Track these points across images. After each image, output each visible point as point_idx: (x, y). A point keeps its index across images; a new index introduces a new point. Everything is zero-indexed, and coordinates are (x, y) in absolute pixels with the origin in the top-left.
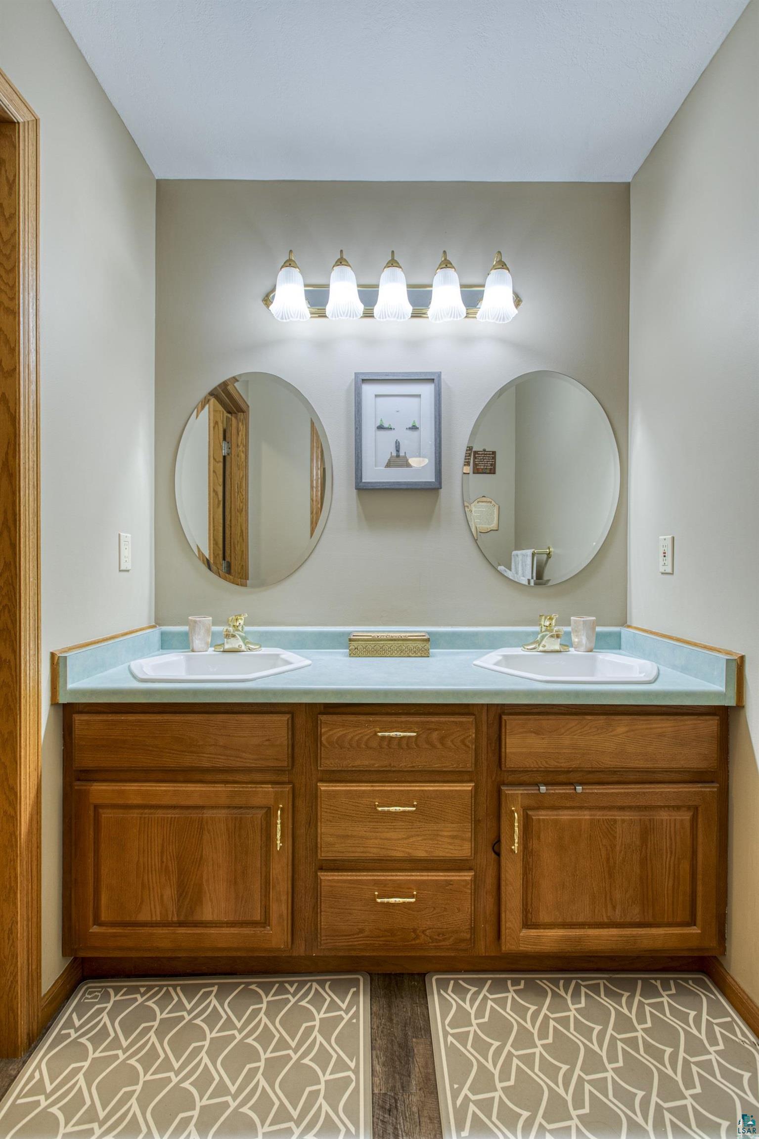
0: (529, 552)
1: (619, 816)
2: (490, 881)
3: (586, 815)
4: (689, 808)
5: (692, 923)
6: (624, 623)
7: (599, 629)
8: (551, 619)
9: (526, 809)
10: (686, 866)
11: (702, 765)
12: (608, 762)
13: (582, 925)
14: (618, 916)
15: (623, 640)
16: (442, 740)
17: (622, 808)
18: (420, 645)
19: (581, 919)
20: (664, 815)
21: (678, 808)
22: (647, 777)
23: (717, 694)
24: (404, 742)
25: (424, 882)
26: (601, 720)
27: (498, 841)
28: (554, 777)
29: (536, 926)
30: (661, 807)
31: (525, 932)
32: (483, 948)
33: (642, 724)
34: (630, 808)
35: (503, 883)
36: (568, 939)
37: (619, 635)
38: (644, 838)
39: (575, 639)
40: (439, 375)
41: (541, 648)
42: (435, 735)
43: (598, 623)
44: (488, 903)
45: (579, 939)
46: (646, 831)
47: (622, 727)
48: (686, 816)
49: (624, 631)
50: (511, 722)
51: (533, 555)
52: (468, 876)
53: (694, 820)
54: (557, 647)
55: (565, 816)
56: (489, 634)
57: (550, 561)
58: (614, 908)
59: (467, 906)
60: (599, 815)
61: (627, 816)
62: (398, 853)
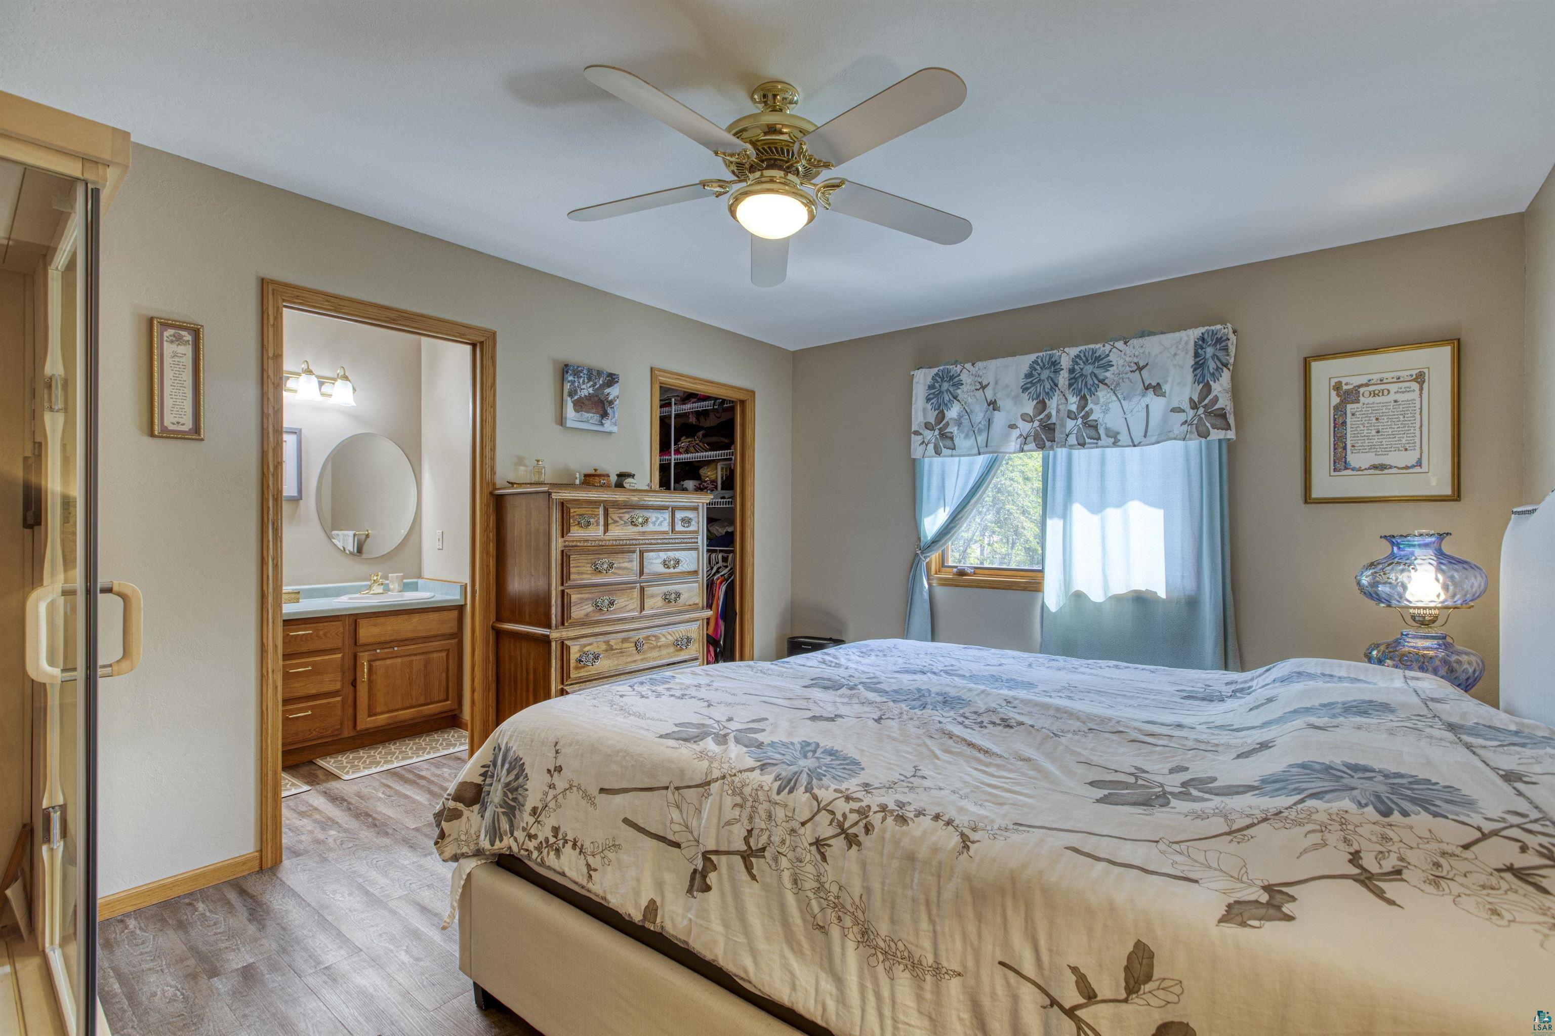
0: (351, 533)
1: (414, 658)
2: (350, 701)
3: (399, 660)
4: (445, 650)
5: (447, 700)
6: (420, 576)
7: (405, 581)
8: (377, 576)
9: (369, 662)
10: (444, 675)
11: (451, 631)
12: (409, 635)
13: (397, 710)
14: (414, 703)
15: (419, 585)
16: (325, 634)
17: (415, 655)
18: (293, 596)
19: (397, 707)
20: (435, 655)
21: (441, 651)
22: (427, 639)
23: (456, 600)
24: (304, 637)
25: (315, 705)
26: (406, 617)
27: (355, 680)
28: (383, 644)
29: (375, 715)
30: (433, 652)
31: (369, 719)
32: (347, 733)
33: (424, 616)
34: (419, 654)
35: (358, 698)
36: (390, 717)
37: (417, 583)
38: (426, 667)
39: (391, 587)
40: (300, 430)
41: (372, 592)
42: (321, 632)
43: (404, 577)
44: (350, 711)
45: (396, 716)
46: (427, 663)
47: (416, 619)
48: (444, 654)
49: (420, 581)
50: (362, 623)
51: (355, 535)
52: (339, 699)
53: (447, 656)
54: (381, 591)
55: (389, 662)
56: (336, 588)
57: (368, 540)
58: (412, 699)
59: (339, 712)
60: (405, 659)
61: (418, 657)
62: (300, 693)
